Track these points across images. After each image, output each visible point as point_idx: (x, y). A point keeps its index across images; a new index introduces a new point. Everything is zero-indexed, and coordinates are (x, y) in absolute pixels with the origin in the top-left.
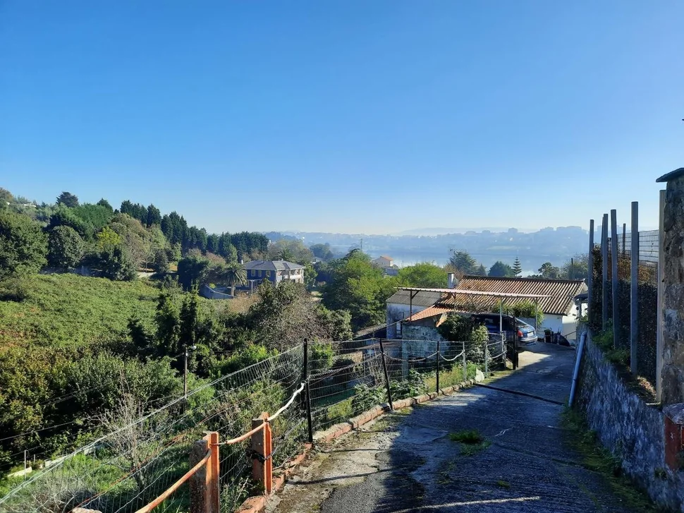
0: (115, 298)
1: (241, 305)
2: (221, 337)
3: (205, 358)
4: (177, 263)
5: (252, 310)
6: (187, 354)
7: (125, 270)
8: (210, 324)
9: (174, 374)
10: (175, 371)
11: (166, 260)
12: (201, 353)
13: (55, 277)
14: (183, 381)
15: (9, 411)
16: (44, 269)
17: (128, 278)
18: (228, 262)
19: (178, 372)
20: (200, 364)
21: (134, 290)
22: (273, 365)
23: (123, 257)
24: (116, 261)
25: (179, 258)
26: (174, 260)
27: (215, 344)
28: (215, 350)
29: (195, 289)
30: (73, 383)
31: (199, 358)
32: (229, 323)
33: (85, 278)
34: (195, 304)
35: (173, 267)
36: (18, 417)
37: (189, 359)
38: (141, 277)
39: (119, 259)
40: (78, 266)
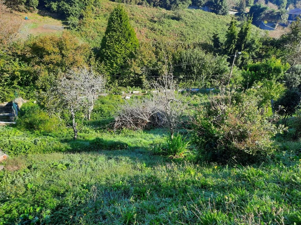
0: (216, 23)
1: (277, 33)
2: (258, 50)
3: (246, 60)
4: (250, 7)
5: (283, 37)
6: (235, 56)
7: (223, 9)
8: (253, 42)
9: (228, 65)
10: (229, 63)
11: (245, 5)
12: (244, 56)
13: (194, 11)
14: (231, 69)
15: (157, 66)
16: (190, 6)
17: (224, 14)
18: (279, 8)
19: (230, 64)
20: (242, 62)
21: (225, 20)
22: (282, 72)
23: (224, 3)
24: (220, 4)
25: (252, 5)
26: (249, 6)
27: (253, 53)
28: (253, 56)
29: (250, 20)
30: (181, 59)
31: (243, 59)
32: (265, 43)
33: (205, 12)
34: (248, 29)
35: (247, 10)
36: (160, 69)
37: (237, 58)
38: (230, 14)
39: (222, 3)
40: (204, 6)
